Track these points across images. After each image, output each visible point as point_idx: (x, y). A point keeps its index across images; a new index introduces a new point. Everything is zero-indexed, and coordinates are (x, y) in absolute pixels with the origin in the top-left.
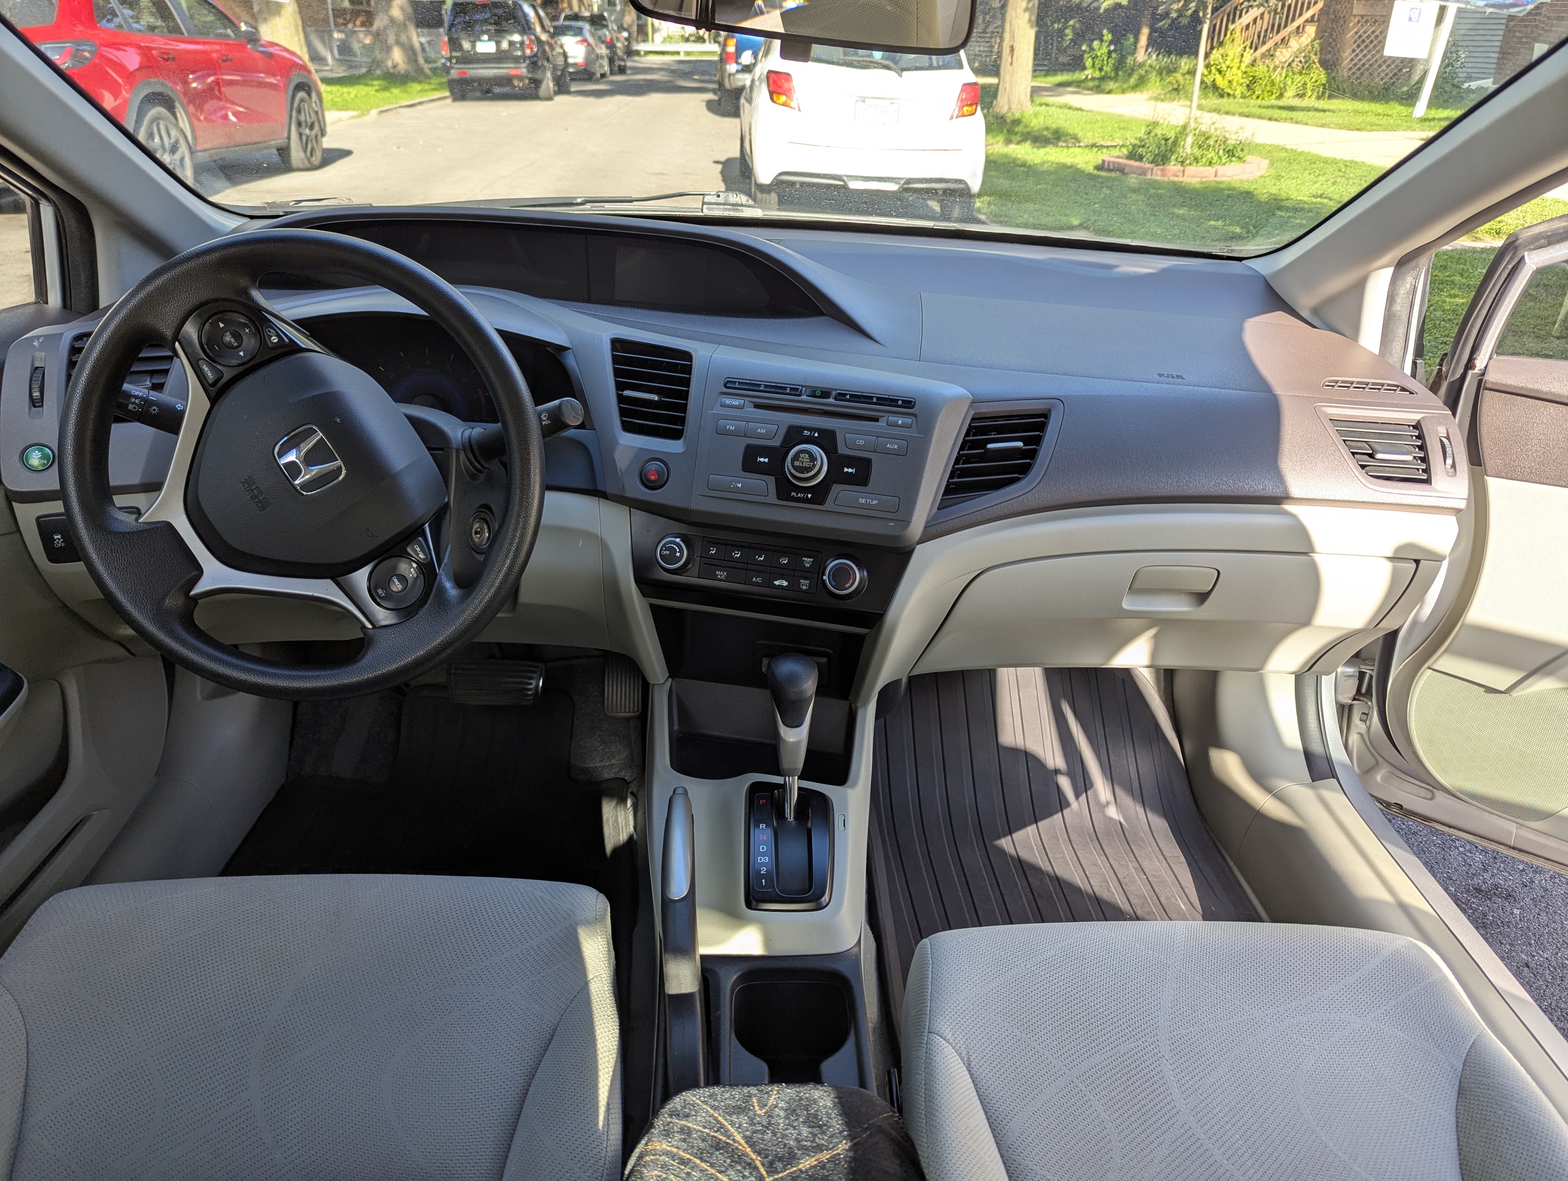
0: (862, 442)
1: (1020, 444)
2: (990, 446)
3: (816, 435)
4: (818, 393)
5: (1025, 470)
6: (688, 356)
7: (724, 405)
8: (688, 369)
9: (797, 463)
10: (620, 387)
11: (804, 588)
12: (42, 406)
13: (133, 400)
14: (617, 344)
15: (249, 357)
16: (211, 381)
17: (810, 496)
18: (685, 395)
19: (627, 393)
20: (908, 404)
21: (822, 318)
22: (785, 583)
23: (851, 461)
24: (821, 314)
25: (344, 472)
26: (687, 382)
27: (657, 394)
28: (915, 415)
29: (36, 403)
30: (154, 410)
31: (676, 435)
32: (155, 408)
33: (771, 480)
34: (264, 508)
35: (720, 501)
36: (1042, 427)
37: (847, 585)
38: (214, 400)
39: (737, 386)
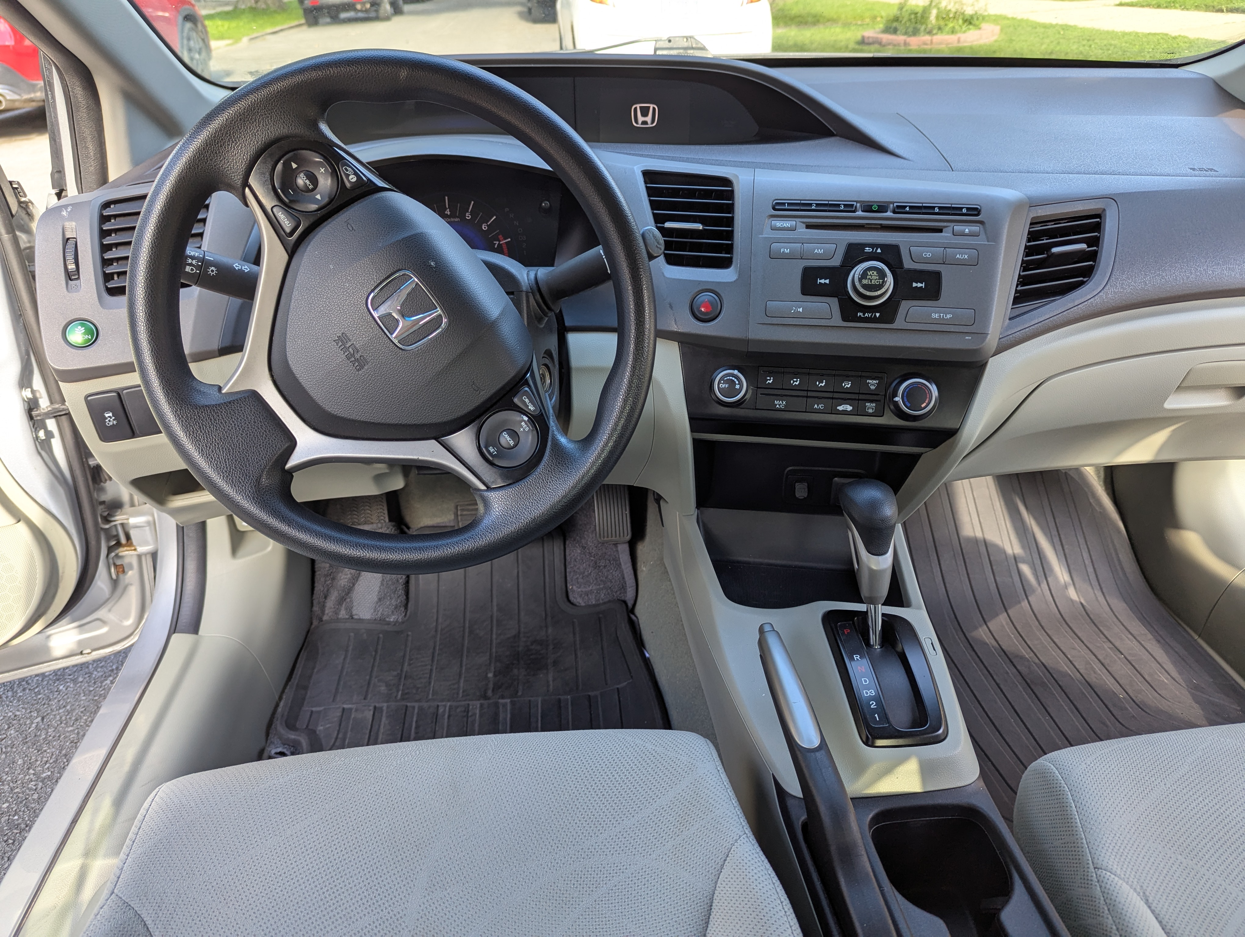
0: (929, 255)
1: (1083, 246)
2: (1055, 250)
3: (879, 251)
4: (875, 207)
5: (1088, 272)
6: (726, 182)
7: (774, 229)
8: (730, 195)
9: (865, 282)
10: (659, 220)
11: (870, 411)
12: (79, 278)
13: (190, 261)
14: (649, 176)
15: (326, 200)
16: (288, 230)
17: (878, 315)
18: (730, 222)
19: (668, 225)
20: (974, 211)
21: (832, 139)
22: (849, 408)
23: (919, 275)
24: (830, 134)
25: (445, 320)
26: (730, 208)
27: (702, 223)
28: (982, 223)
29: (71, 276)
30: (212, 271)
31: (725, 264)
32: (213, 268)
33: (834, 302)
34: (362, 367)
35: (781, 328)
36: (1098, 227)
37: (923, 406)
38: (292, 251)
39: (786, 207)
